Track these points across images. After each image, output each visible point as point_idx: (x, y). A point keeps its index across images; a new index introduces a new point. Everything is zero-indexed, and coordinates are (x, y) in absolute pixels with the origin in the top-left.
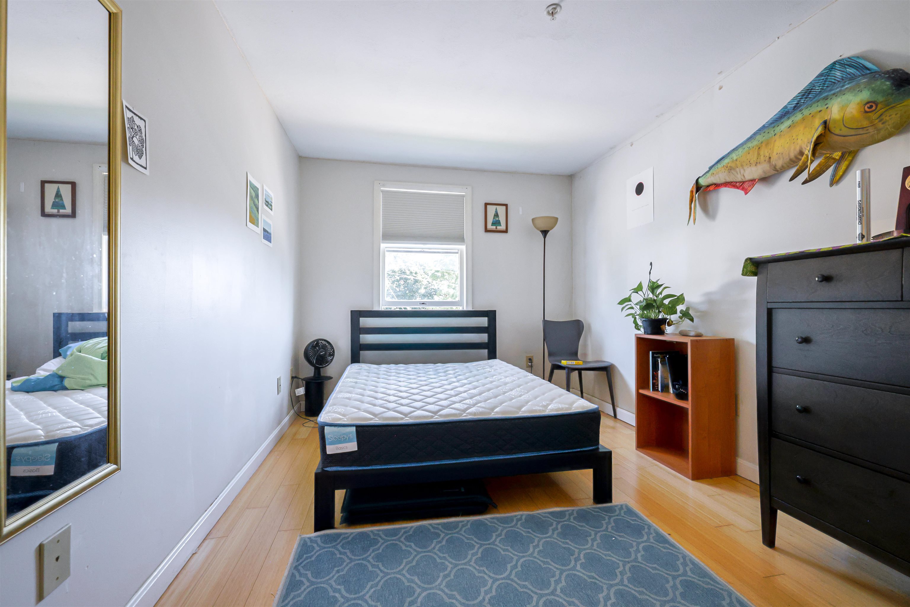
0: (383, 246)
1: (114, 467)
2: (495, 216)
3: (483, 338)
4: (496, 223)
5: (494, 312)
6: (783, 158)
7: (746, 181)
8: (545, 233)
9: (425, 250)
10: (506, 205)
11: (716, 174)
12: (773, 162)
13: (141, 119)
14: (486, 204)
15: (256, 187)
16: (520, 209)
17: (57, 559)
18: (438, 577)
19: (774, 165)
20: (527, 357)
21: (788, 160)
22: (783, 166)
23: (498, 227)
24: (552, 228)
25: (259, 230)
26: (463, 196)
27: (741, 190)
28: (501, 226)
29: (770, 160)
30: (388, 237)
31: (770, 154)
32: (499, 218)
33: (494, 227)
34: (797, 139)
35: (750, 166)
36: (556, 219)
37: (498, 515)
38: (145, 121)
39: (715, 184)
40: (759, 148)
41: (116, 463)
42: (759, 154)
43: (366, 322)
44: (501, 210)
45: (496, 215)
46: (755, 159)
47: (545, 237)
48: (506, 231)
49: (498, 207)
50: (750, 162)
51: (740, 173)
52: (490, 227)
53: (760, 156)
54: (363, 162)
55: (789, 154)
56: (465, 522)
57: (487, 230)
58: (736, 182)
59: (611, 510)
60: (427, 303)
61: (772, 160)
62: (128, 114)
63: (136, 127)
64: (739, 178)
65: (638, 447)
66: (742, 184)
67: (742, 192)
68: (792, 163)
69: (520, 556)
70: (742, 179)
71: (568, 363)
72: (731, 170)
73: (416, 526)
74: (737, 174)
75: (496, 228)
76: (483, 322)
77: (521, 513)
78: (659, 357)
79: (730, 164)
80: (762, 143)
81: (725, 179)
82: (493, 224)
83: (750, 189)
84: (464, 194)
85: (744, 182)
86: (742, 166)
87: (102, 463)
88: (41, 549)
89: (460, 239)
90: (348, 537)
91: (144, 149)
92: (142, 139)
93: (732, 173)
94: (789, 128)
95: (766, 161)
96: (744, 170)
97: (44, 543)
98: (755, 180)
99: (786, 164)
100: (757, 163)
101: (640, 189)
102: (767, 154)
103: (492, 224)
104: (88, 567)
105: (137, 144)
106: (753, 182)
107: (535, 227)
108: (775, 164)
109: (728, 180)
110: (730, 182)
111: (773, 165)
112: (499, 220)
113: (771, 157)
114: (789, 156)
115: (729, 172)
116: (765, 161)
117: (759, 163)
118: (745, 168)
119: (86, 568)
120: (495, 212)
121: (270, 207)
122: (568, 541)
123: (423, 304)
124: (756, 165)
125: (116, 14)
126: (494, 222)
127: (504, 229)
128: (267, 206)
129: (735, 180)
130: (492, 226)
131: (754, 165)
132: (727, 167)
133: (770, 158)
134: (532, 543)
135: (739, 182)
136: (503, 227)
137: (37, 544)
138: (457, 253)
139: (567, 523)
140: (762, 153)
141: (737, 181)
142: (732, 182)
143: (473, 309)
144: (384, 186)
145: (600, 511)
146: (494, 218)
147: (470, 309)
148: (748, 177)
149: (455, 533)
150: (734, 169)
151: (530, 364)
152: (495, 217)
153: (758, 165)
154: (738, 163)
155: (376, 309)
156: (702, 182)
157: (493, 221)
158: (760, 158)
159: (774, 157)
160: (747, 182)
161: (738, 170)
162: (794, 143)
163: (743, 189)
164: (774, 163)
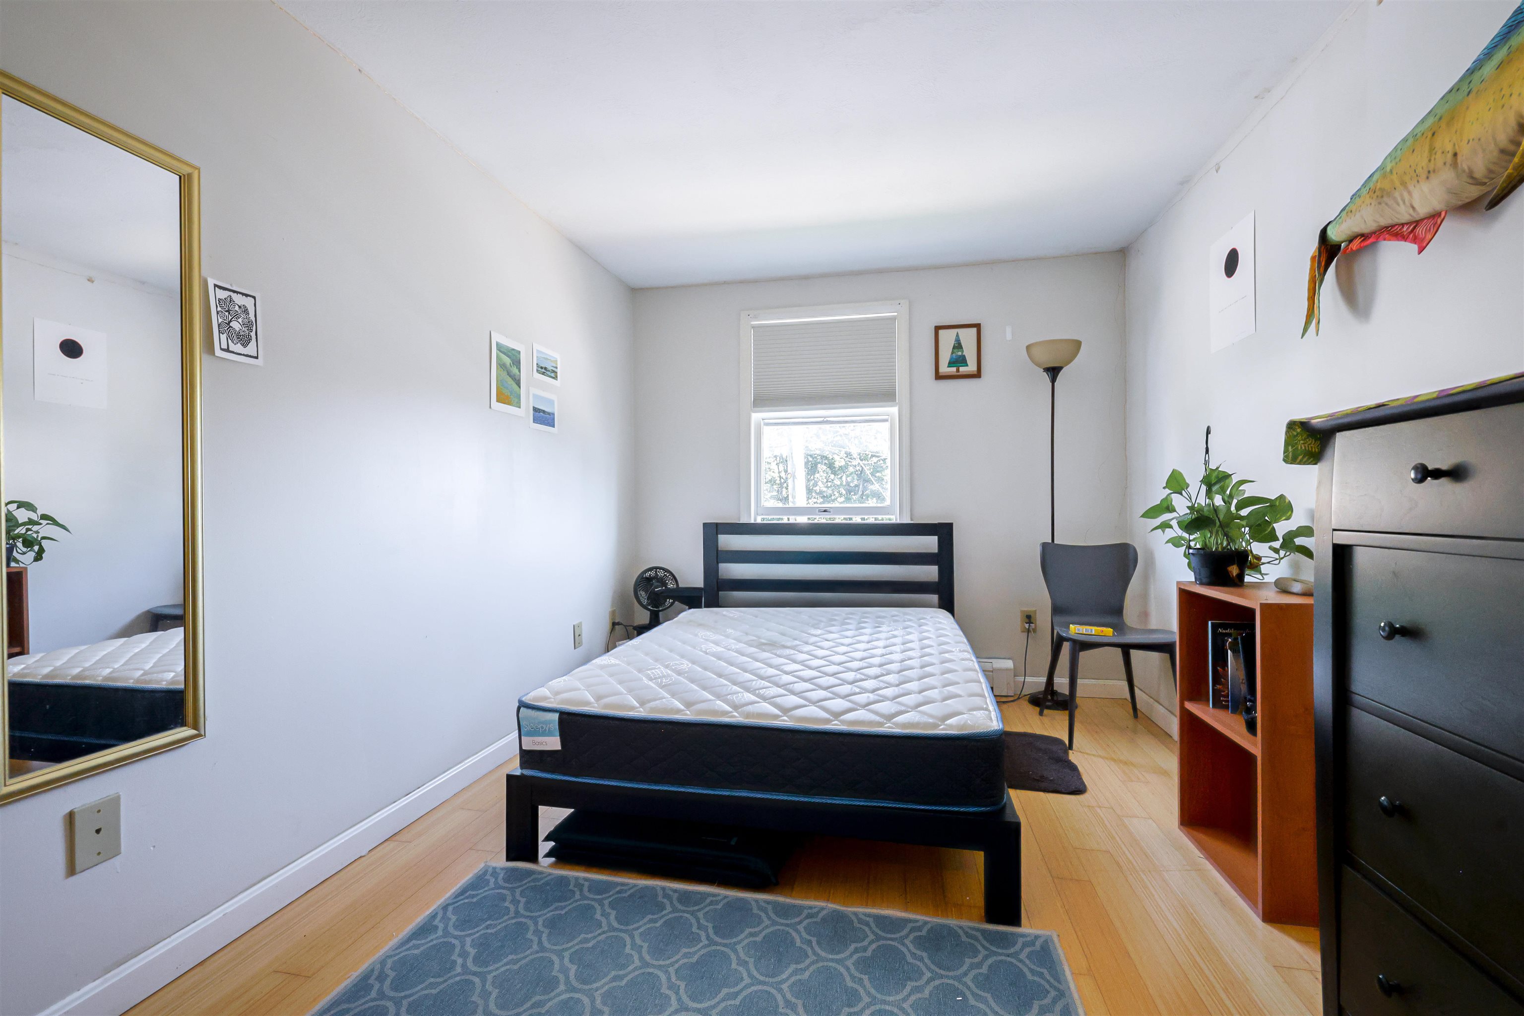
0: (756, 417)
1: (194, 732)
2: (954, 348)
3: (930, 573)
4: (958, 360)
5: (949, 526)
6: (1484, 150)
7: (1422, 220)
8: (1053, 372)
9: (829, 419)
10: (978, 326)
11: (1356, 211)
12: (1464, 163)
13: (247, 295)
14: (937, 329)
15: (513, 350)
16: (1009, 330)
17: (98, 831)
18: (606, 975)
19: (1467, 170)
20: (1022, 612)
21: (1496, 153)
22: (1490, 171)
23: (960, 368)
24: (1068, 362)
25: (524, 412)
26: (893, 319)
27: (1411, 242)
28: (967, 365)
29: (1456, 159)
30: (762, 401)
31: (1454, 145)
32: (963, 352)
33: (954, 369)
34: (1511, 95)
35: (1418, 181)
36: (1077, 344)
37: (781, 899)
38: (254, 298)
39: (1362, 235)
40: (1433, 134)
41: (195, 727)
42: (1432, 150)
43: (728, 542)
44: (968, 337)
45: (958, 346)
46: (1424, 162)
47: (1053, 381)
48: (977, 375)
49: (960, 331)
50: (1417, 171)
51: (1404, 202)
52: (944, 369)
53: (1436, 154)
54: (725, 283)
55: (1494, 139)
56: (719, 898)
57: (939, 377)
58: (1403, 225)
59: (1004, 941)
60: (831, 510)
61: (1459, 157)
62: (222, 294)
63: (237, 308)
64: (1403, 214)
65: (1181, 824)
66: (1414, 228)
67: (1415, 247)
68: (1508, 158)
69: (757, 979)
70: (1411, 215)
71: (1079, 630)
72: (1382, 197)
73: (641, 886)
74: (1398, 204)
75: (958, 371)
76: (930, 543)
77: (822, 904)
78: (1229, 635)
79: (1379, 184)
80: (1440, 118)
81: (1375, 221)
82: (951, 364)
83: (1430, 237)
84: (896, 314)
85: (1417, 223)
86: (1404, 184)
87: (172, 726)
88: (70, 818)
89: (887, 396)
90: (541, 879)
91: (253, 334)
92: (249, 322)
93: (1386, 204)
94: (1497, 68)
95: (1448, 165)
96: (1410, 193)
97: (75, 810)
98: (1439, 214)
99: (1494, 163)
100: (1429, 172)
101: (1232, 263)
102: (1449, 147)
103: (949, 363)
104: (154, 847)
105: (237, 329)
106: (1435, 219)
107: (1033, 362)
108: (1469, 168)
109: (1384, 222)
110: (1389, 227)
111: (1464, 171)
112: (964, 356)
113: (1458, 152)
114: (1496, 144)
115: (1380, 203)
116: (1445, 164)
117: (1434, 171)
118: (1411, 188)
119: (152, 848)
120: (956, 341)
121: (553, 375)
122: (865, 978)
123: (825, 511)
124: (1428, 178)
125: (190, 176)
126: (952, 361)
127: (973, 371)
128: (543, 374)
129: (1396, 221)
130: (948, 367)
131: (1424, 176)
132: (1374, 192)
133: (1455, 155)
134: (796, 963)
135: (1407, 224)
136: (972, 367)
137: (67, 810)
138: (886, 420)
139: (896, 944)
140: (1438, 145)
141: (1403, 221)
142: (1393, 226)
143: (912, 520)
144: (756, 318)
145: (981, 938)
146: (952, 353)
147: (907, 520)
148: (1423, 210)
149: (688, 912)
150: (1389, 194)
151: (1027, 626)
152: (955, 350)
153: (1432, 175)
154: (1394, 177)
155: (744, 520)
156: (1334, 235)
157: (951, 359)
158: (1435, 159)
159: (1465, 151)
160: (1426, 221)
161: (1397, 194)
162: (1503, 106)
163: (1415, 240)
164: (1466, 168)
